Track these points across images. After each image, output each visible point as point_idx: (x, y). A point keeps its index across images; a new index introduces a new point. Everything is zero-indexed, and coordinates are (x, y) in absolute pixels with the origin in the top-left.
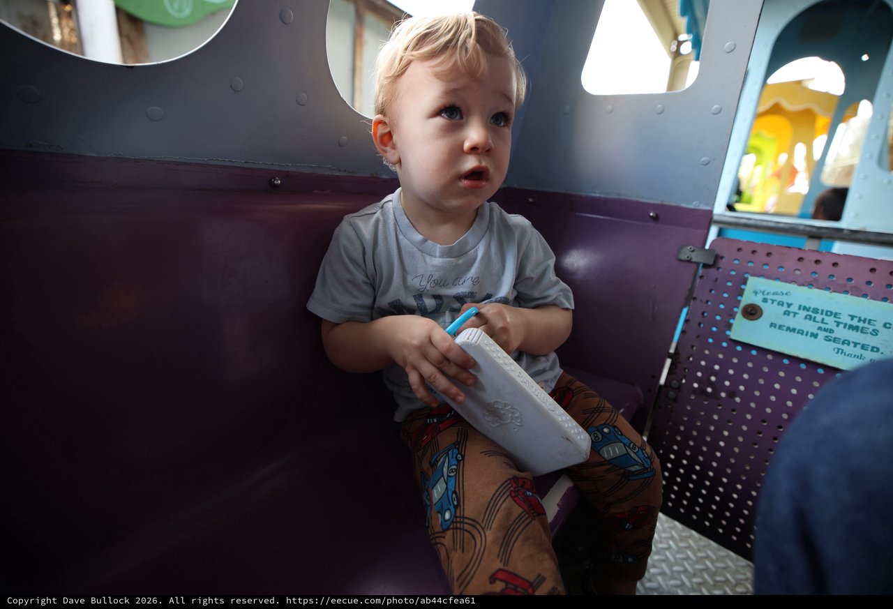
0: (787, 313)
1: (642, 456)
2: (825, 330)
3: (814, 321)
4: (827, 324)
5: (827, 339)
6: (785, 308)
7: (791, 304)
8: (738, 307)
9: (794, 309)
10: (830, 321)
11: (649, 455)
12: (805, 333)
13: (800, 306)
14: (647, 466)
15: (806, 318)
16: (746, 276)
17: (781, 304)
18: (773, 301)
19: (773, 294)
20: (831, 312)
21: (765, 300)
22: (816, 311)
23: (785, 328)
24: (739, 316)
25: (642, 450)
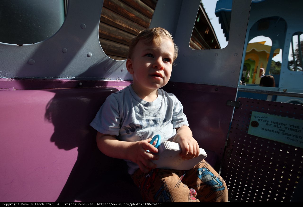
0: (267, 124)
1: (219, 181)
2: (282, 130)
3: (277, 127)
4: (282, 128)
5: (283, 134)
6: (266, 122)
7: (269, 121)
8: (250, 122)
9: (269, 123)
10: (283, 127)
11: (222, 181)
12: (275, 131)
13: (272, 122)
14: (221, 185)
15: (274, 126)
16: (251, 111)
17: (265, 121)
18: (262, 120)
19: (261, 118)
20: (283, 124)
21: (259, 120)
22: (277, 123)
23: (267, 130)
24: (250, 126)
25: (218, 178)
